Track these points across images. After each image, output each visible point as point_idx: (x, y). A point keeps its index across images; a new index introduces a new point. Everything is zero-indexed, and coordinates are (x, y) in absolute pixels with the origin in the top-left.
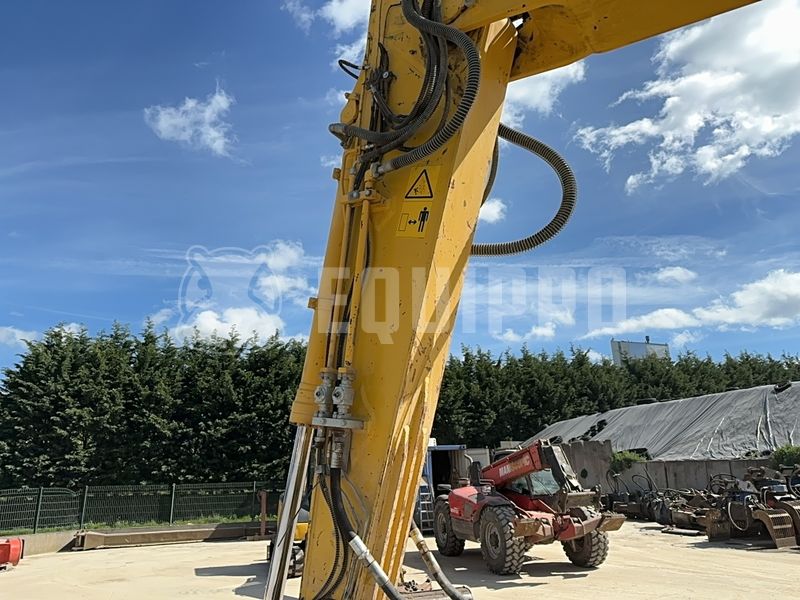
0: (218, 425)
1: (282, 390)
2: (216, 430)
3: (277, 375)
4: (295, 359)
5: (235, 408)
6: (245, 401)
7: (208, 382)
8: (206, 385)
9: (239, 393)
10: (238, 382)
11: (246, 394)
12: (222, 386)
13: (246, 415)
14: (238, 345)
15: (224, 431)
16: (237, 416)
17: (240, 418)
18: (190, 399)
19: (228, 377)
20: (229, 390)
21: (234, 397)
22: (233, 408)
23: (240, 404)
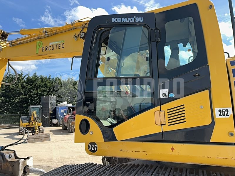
0: (16, 98)
1: (37, 90)
2: (16, 100)
3: (35, 85)
4: (41, 81)
5: (22, 94)
6: (25, 92)
7: (13, 86)
8: (13, 87)
9: (23, 90)
10: (23, 87)
11: (25, 90)
12: (18, 88)
13: (25, 96)
14: (23, 76)
15: (18, 100)
16: (23, 96)
17: (23, 97)
18: (8, 91)
19: (20, 86)
20: (20, 89)
21: (22, 91)
22: (21, 94)
23: (24, 93)
